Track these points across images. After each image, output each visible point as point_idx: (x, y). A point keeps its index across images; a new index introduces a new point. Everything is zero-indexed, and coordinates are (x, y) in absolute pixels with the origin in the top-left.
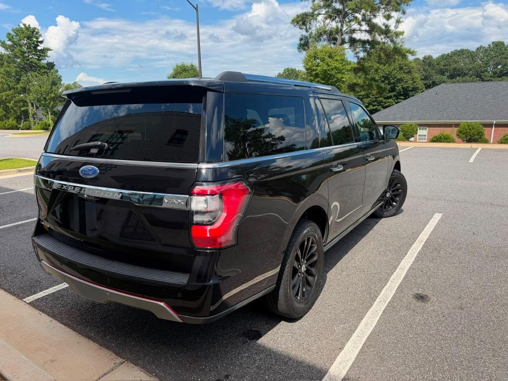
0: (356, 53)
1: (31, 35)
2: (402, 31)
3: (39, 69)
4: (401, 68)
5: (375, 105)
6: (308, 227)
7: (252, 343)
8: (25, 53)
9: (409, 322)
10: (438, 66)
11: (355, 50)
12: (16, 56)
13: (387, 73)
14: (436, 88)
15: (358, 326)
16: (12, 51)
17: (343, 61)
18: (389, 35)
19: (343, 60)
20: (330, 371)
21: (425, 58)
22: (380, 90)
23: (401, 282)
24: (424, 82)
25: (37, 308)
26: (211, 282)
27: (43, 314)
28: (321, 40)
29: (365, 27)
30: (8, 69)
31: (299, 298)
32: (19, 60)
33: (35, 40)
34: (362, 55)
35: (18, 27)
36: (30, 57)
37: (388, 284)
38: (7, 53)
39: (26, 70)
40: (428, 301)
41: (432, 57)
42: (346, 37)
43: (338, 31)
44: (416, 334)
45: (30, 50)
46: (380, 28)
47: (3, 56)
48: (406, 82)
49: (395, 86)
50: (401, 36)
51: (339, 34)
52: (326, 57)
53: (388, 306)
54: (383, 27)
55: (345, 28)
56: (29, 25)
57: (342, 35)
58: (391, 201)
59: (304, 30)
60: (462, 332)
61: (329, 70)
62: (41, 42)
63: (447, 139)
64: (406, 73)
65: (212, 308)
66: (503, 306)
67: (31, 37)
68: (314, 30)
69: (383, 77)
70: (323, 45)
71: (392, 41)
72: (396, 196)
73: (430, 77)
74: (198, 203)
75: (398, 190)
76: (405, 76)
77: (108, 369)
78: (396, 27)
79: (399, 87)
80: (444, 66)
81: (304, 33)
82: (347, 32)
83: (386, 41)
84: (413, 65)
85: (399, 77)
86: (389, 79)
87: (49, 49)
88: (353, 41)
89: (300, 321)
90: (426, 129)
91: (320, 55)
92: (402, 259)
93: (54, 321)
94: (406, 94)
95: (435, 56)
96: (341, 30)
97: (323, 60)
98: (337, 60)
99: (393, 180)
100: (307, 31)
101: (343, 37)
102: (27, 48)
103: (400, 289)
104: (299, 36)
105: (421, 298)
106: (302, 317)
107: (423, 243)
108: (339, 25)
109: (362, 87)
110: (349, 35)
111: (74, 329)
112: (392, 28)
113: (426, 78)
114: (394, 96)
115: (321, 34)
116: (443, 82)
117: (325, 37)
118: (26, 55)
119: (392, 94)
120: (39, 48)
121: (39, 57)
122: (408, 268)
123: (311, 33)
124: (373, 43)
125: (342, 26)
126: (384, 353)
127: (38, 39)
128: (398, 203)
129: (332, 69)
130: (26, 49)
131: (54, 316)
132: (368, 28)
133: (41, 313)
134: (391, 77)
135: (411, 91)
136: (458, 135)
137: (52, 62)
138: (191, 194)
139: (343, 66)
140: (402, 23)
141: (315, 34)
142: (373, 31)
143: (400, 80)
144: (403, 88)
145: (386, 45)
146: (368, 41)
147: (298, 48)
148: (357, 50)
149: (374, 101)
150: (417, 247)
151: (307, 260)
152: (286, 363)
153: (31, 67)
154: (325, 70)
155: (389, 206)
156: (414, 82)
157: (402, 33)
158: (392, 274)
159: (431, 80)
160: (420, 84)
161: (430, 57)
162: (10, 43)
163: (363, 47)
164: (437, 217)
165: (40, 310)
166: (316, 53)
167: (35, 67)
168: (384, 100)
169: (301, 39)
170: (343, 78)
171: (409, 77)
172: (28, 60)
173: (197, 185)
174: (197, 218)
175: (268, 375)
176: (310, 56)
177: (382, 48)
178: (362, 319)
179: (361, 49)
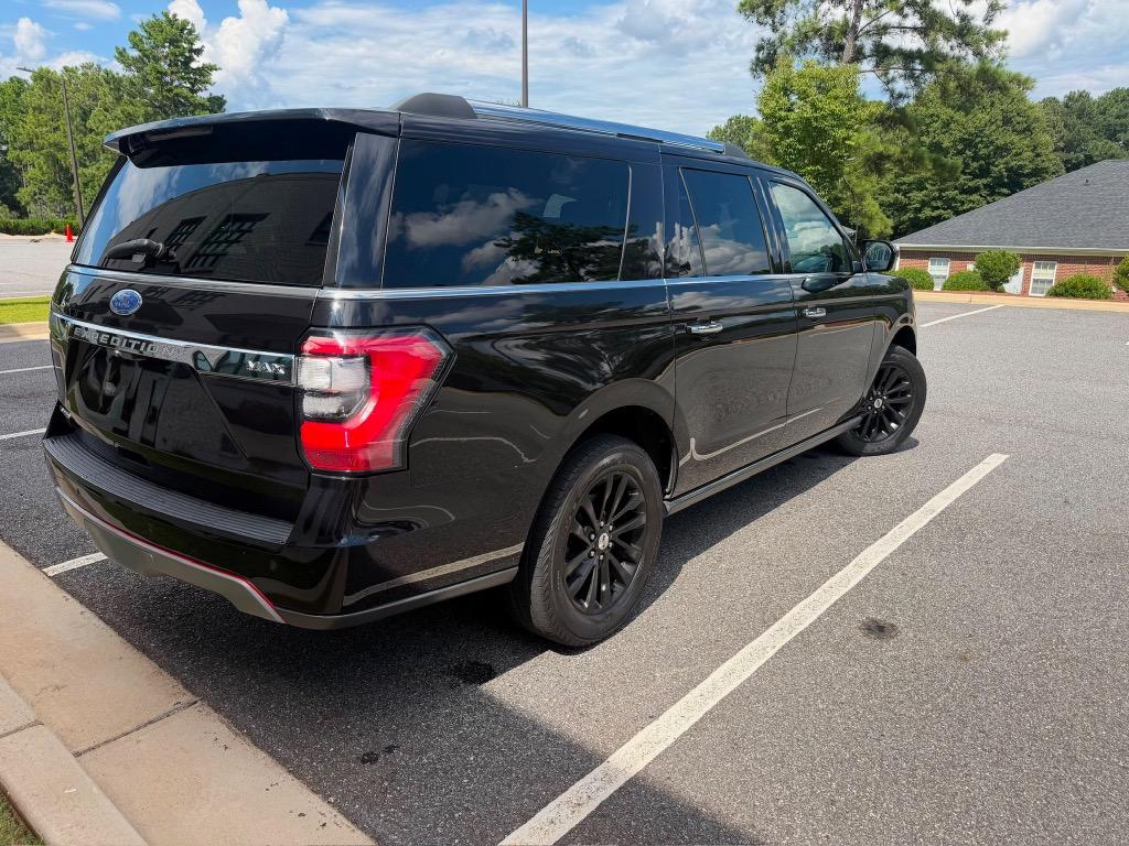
0: (888, 83)
1: (177, 37)
2: (1002, 30)
3: (191, 108)
4: (1007, 121)
5: (937, 208)
6: (617, 451)
7: (467, 690)
8: (166, 74)
9: (828, 677)
10: (1101, 118)
11: (886, 74)
12: (146, 82)
13: (973, 130)
14: (1084, 171)
15: (709, 674)
16: (139, 70)
17: (853, 100)
18: (969, 39)
19: (851, 97)
20: (609, 759)
21: (1070, 98)
22: (939, 170)
23: (847, 593)
24: (1065, 156)
25: (63, 588)
26: (344, 541)
27: (72, 599)
28: (806, 49)
29: (913, 20)
30: (130, 109)
31: (586, 605)
32: (152, 91)
33: (185, 46)
34: (900, 86)
35: (152, 19)
36: (176, 83)
37: (814, 596)
38: (129, 74)
39: (166, 113)
40: (892, 637)
41: (1088, 95)
42: (868, 45)
43: (848, 29)
44: (834, 703)
45: (175, 69)
46: (949, 22)
47: (121, 80)
48: (1017, 154)
49: (988, 164)
50: (1000, 43)
51: (850, 36)
52: (813, 91)
53: (795, 640)
54: (957, 21)
55: (864, 21)
56: (175, 16)
57: (856, 39)
58: (885, 419)
59: (768, 27)
60: (945, 709)
61: (816, 119)
62: (198, 52)
63: (1089, 290)
64: (1019, 133)
65: (349, 601)
66: (1067, 660)
67: (178, 41)
68: (789, 28)
69: (962, 140)
70: (810, 61)
71: (978, 53)
72: (898, 407)
73: (1078, 145)
74: (314, 373)
75: (904, 394)
76: (1015, 138)
77: (161, 712)
78: (988, 20)
79: (999, 167)
80: (1118, 117)
81: (767, 33)
82: (868, 32)
83: (963, 53)
84: (1039, 114)
85: (1000, 142)
86: (976, 146)
87: (212, 68)
88: (883, 54)
89: (586, 653)
90: (1052, 267)
91: (797, 84)
92: (868, 545)
93: (89, 613)
94: (1014, 182)
95: (1095, 95)
96: (855, 27)
97: (803, 96)
98: (836, 98)
99: (893, 370)
100: (775, 30)
101: (858, 43)
102: (170, 65)
103: (837, 609)
104: (756, 41)
105: (878, 629)
106: (593, 645)
107: (935, 515)
108: (851, 15)
109: (900, 161)
110: (875, 38)
111: (120, 632)
112: (978, 22)
113: (1069, 147)
114: (986, 186)
115: (806, 37)
116: (1112, 157)
117: (816, 42)
118: (168, 79)
119: (981, 182)
120: (194, 65)
121: (193, 85)
122: (875, 563)
123: (784, 33)
124: (930, 59)
125: (857, 16)
126: (743, 736)
127: (192, 44)
128: (903, 423)
129: (824, 117)
130: (166, 67)
131: (90, 604)
132: (919, 23)
133: (69, 596)
134: (981, 142)
135: (1028, 176)
136: (1117, 281)
137: (220, 95)
138: (299, 352)
139: (849, 110)
140: (1003, 11)
141: (793, 37)
142: (932, 28)
143: (1002, 150)
144: (1008, 170)
145: (963, 63)
146: (917, 55)
147: (753, 70)
148: (892, 73)
149: (934, 199)
150: (916, 522)
151: (617, 524)
152: (523, 735)
153: (176, 106)
154: (808, 119)
155: (879, 431)
156: (1038, 155)
157: (1005, 35)
158: (832, 574)
159: (1082, 150)
160: (1053, 160)
161: (1083, 96)
162: (135, 53)
163: (906, 68)
164: (995, 460)
165: (68, 592)
166: (787, 80)
167: (184, 105)
168: (960, 197)
169: (760, 48)
170: (848, 138)
171: (1026, 142)
172: (170, 91)
173: (315, 334)
174: (310, 406)
175: (476, 755)
176: (773, 87)
177: (950, 71)
178: (724, 661)
179: (901, 72)
